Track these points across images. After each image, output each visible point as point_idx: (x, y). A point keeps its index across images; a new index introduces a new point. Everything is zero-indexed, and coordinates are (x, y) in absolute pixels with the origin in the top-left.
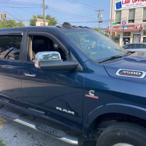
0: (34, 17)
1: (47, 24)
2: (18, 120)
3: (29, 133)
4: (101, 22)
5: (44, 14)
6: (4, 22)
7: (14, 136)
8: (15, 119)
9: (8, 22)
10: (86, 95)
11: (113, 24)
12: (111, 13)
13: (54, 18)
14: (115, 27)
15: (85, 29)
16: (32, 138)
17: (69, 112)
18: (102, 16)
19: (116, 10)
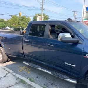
0: (36, 15)
1: (43, 19)
2: (40, 69)
3: (44, 77)
4: (77, 18)
5: (42, 13)
6: (19, 17)
7: (37, 78)
8: (39, 68)
9: (21, 18)
10: (84, 57)
11: (84, 20)
12: (83, 13)
13: (47, 16)
14: (85, 22)
15: (76, 22)
16: (47, 79)
17: (72, 65)
18: (76, 14)
19: (86, 11)
